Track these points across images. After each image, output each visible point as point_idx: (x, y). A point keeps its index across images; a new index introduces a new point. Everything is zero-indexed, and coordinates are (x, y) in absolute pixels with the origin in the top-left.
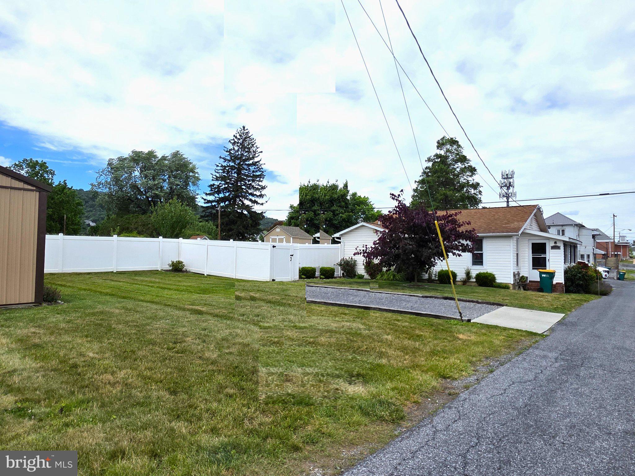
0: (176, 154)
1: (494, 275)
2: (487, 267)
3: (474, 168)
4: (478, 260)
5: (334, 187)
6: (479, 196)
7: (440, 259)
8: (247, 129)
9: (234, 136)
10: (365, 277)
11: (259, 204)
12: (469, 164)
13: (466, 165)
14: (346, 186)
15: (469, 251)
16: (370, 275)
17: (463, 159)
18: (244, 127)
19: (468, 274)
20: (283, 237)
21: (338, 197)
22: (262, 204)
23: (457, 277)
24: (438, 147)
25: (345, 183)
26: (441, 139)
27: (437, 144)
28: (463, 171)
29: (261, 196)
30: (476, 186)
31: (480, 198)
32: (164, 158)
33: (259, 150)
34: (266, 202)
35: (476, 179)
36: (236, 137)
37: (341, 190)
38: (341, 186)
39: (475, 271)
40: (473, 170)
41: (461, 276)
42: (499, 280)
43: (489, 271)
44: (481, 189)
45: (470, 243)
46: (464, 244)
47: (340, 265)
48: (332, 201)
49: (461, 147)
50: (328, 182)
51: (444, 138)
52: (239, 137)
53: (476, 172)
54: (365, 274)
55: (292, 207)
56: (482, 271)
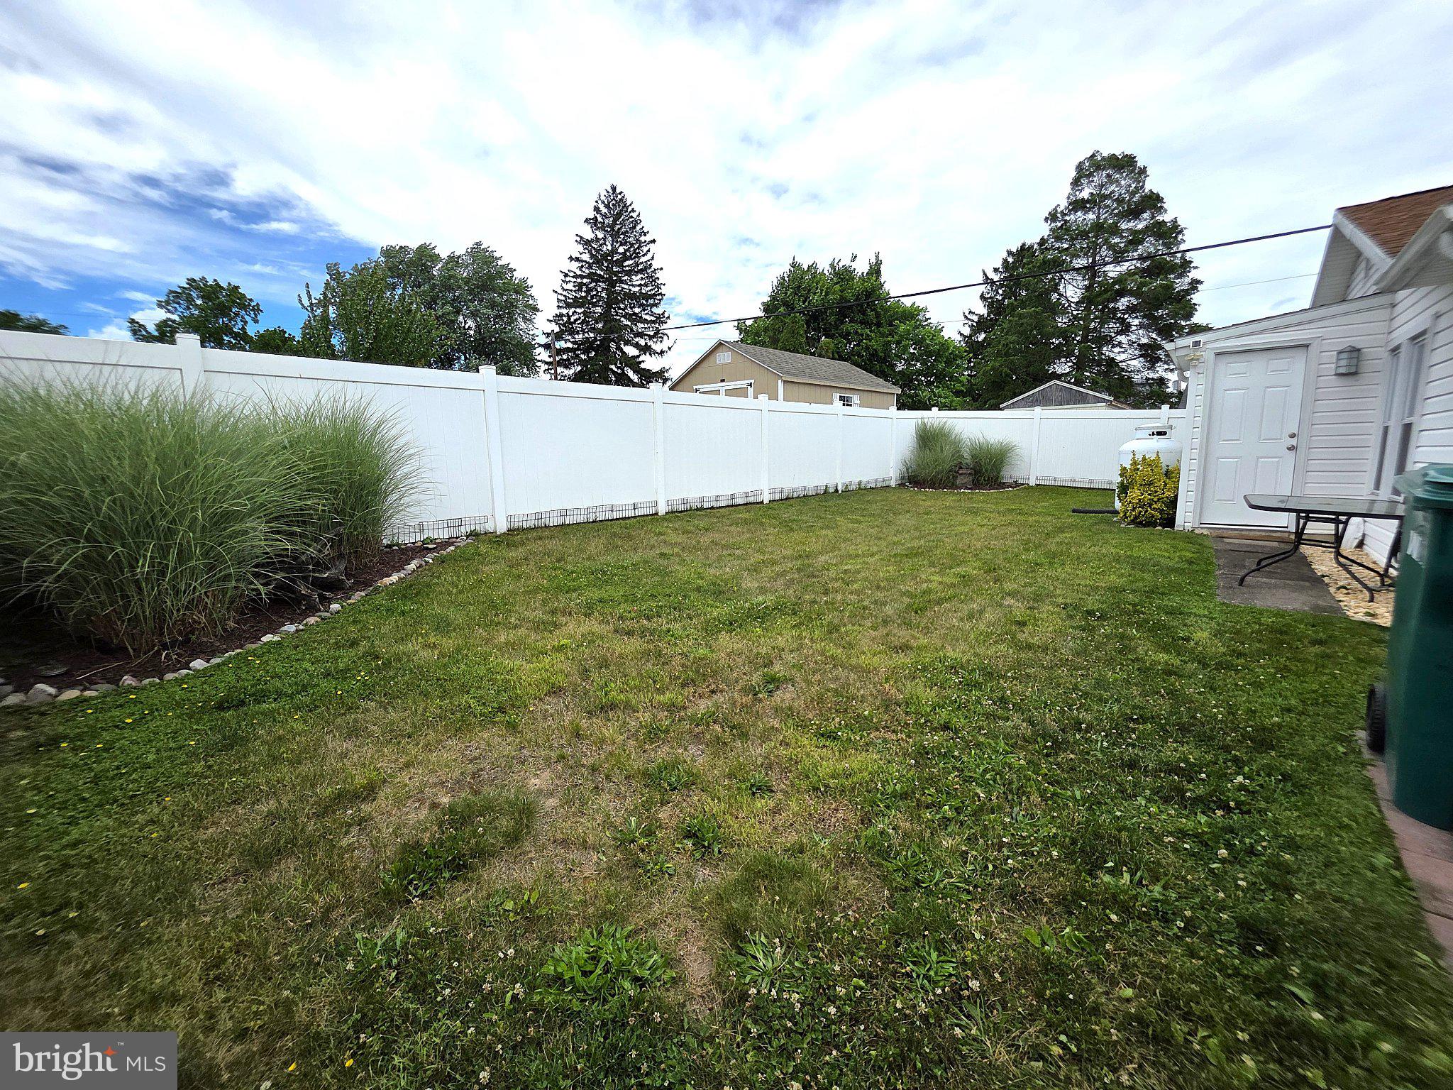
0: (476, 249)
8: (621, 193)
9: (595, 208)
11: (655, 353)
12: (1165, 217)
14: (876, 270)
18: (614, 189)
20: (744, 383)
21: (857, 297)
22: (662, 353)
26: (1084, 161)
29: (659, 336)
32: (453, 259)
33: (648, 238)
34: (670, 349)
36: (599, 212)
37: (863, 284)
48: (844, 310)
50: (834, 262)
52: (604, 211)
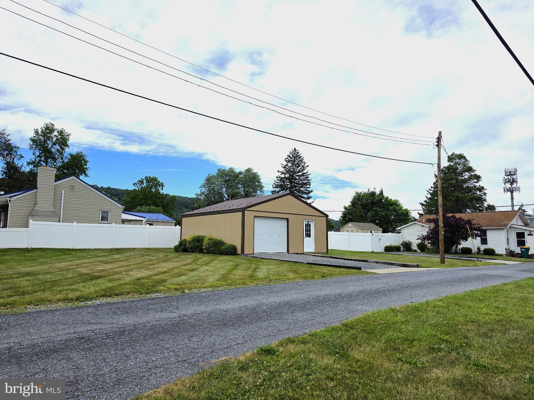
0: (249, 170)
1: (494, 250)
2: (490, 246)
3: (479, 176)
4: (484, 241)
5: (373, 194)
6: (484, 196)
7: (463, 241)
8: (297, 151)
9: (288, 156)
10: (417, 251)
12: (474, 173)
13: (472, 173)
14: (382, 193)
15: (479, 236)
16: (420, 250)
17: (470, 169)
18: (295, 149)
19: (479, 249)
20: (354, 229)
21: (377, 201)
23: (473, 251)
24: (449, 161)
25: (381, 190)
26: (451, 155)
27: (448, 159)
28: (470, 178)
29: (309, 198)
30: (481, 189)
31: (485, 198)
32: (240, 173)
33: (306, 165)
34: (313, 202)
35: (481, 184)
36: (290, 157)
37: (378, 196)
38: (378, 192)
39: (483, 247)
40: (478, 178)
41: (475, 250)
42: (497, 252)
43: (491, 247)
44: (486, 191)
45: (478, 232)
46: (476, 233)
47: (402, 245)
48: (373, 203)
49: (468, 161)
50: (369, 190)
51: (453, 154)
52: (291, 156)
53: (480, 179)
54: (418, 250)
55: (345, 208)
56: (487, 248)
